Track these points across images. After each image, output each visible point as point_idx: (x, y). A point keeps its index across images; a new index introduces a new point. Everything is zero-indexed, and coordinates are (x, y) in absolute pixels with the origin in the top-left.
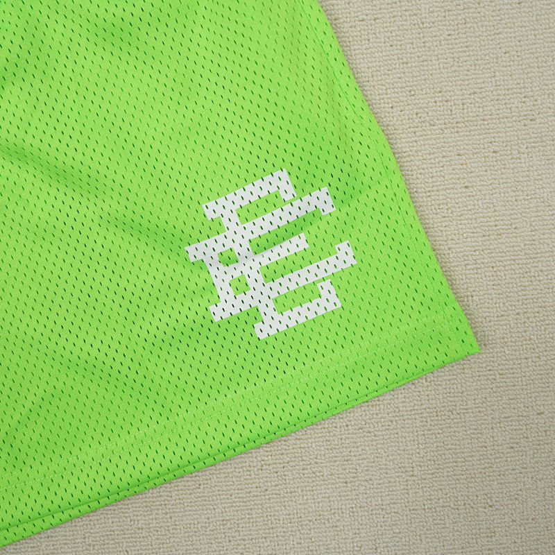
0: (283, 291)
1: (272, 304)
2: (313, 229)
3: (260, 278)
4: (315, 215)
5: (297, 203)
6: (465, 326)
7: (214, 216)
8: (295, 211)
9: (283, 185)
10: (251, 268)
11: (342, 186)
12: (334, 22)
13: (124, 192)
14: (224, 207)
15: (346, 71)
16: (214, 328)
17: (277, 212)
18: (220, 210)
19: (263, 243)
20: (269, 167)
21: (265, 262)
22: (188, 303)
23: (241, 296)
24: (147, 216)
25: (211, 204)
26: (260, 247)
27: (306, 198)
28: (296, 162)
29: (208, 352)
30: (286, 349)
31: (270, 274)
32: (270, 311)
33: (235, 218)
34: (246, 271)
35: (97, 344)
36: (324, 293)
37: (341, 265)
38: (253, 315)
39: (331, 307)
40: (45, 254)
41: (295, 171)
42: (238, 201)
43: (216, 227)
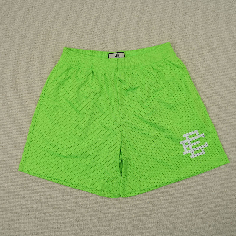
0: (195, 150)
1: (193, 152)
2: (201, 140)
3: (192, 148)
4: (201, 138)
5: (199, 135)
6: (227, 158)
7: (184, 137)
8: (198, 137)
9: (197, 132)
10: (190, 146)
11: (206, 133)
12: (205, 106)
13: (170, 132)
14: (186, 135)
15: (208, 114)
16: (183, 156)
17: (195, 137)
18: (185, 136)
19: (193, 142)
20: (195, 130)
21: (193, 145)
22: (179, 151)
23: (188, 151)
24: (174, 136)
25: (184, 135)
26: (192, 142)
27: (200, 135)
28: (199, 129)
29: (182, 160)
30: (195, 160)
31: (193, 147)
32: (193, 154)
33: (188, 137)
34: (189, 146)
35: (163, 157)
36: (202, 151)
37: (206, 146)
38: (190, 154)
39: (204, 154)
40: (154, 141)
41: (199, 130)
42: (189, 135)
43: (185, 139)
